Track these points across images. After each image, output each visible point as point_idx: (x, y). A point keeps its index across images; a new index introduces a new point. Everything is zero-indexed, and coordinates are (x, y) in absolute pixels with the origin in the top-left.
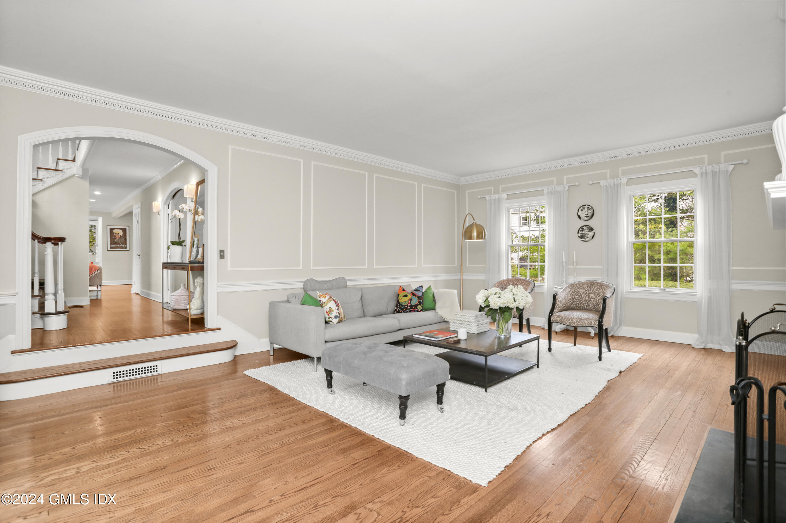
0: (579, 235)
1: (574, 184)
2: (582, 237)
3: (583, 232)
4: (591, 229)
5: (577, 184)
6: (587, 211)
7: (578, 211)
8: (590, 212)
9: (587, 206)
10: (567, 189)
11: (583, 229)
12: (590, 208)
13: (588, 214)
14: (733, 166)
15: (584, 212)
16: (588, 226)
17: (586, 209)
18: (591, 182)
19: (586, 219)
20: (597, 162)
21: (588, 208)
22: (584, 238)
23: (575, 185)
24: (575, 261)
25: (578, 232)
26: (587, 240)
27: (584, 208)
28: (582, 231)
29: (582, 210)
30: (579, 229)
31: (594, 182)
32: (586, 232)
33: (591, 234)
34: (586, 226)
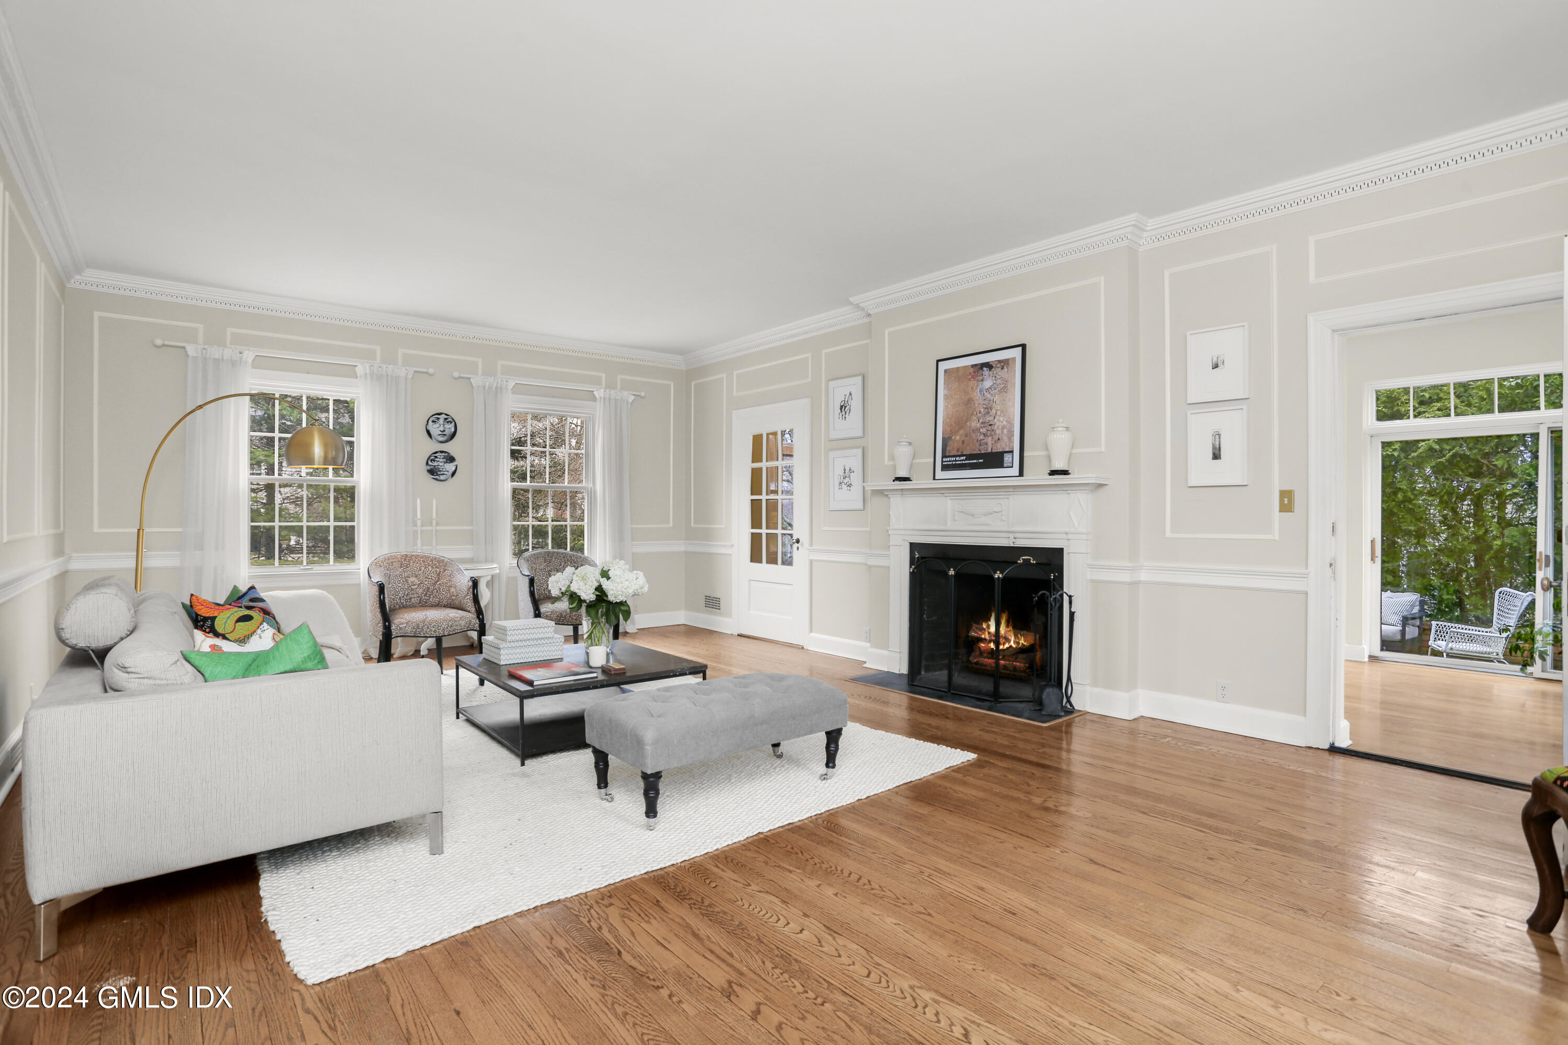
0: (429, 468)
1: (425, 370)
2: (432, 472)
3: (435, 464)
4: (451, 459)
5: (431, 371)
6: (444, 425)
7: (428, 421)
8: (450, 428)
9: (444, 416)
10: (411, 377)
11: (436, 457)
12: (449, 419)
13: (444, 431)
14: (634, 397)
15: (438, 425)
16: (445, 452)
17: (441, 421)
18: (456, 375)
19: (441, 439)
20: (464, 340)
21: (446, 419)
22: (437, 475)
23: (427, 373)
24: (434, 516)
25: (427, 463)
26: (442, 477)
27: (438, 418)
28: (434, 461)
29: (433, 421)
30: (430, 457)
31: (462, 375)
32: (440, 463)
33: (450, 467)
34: (442, 452)
